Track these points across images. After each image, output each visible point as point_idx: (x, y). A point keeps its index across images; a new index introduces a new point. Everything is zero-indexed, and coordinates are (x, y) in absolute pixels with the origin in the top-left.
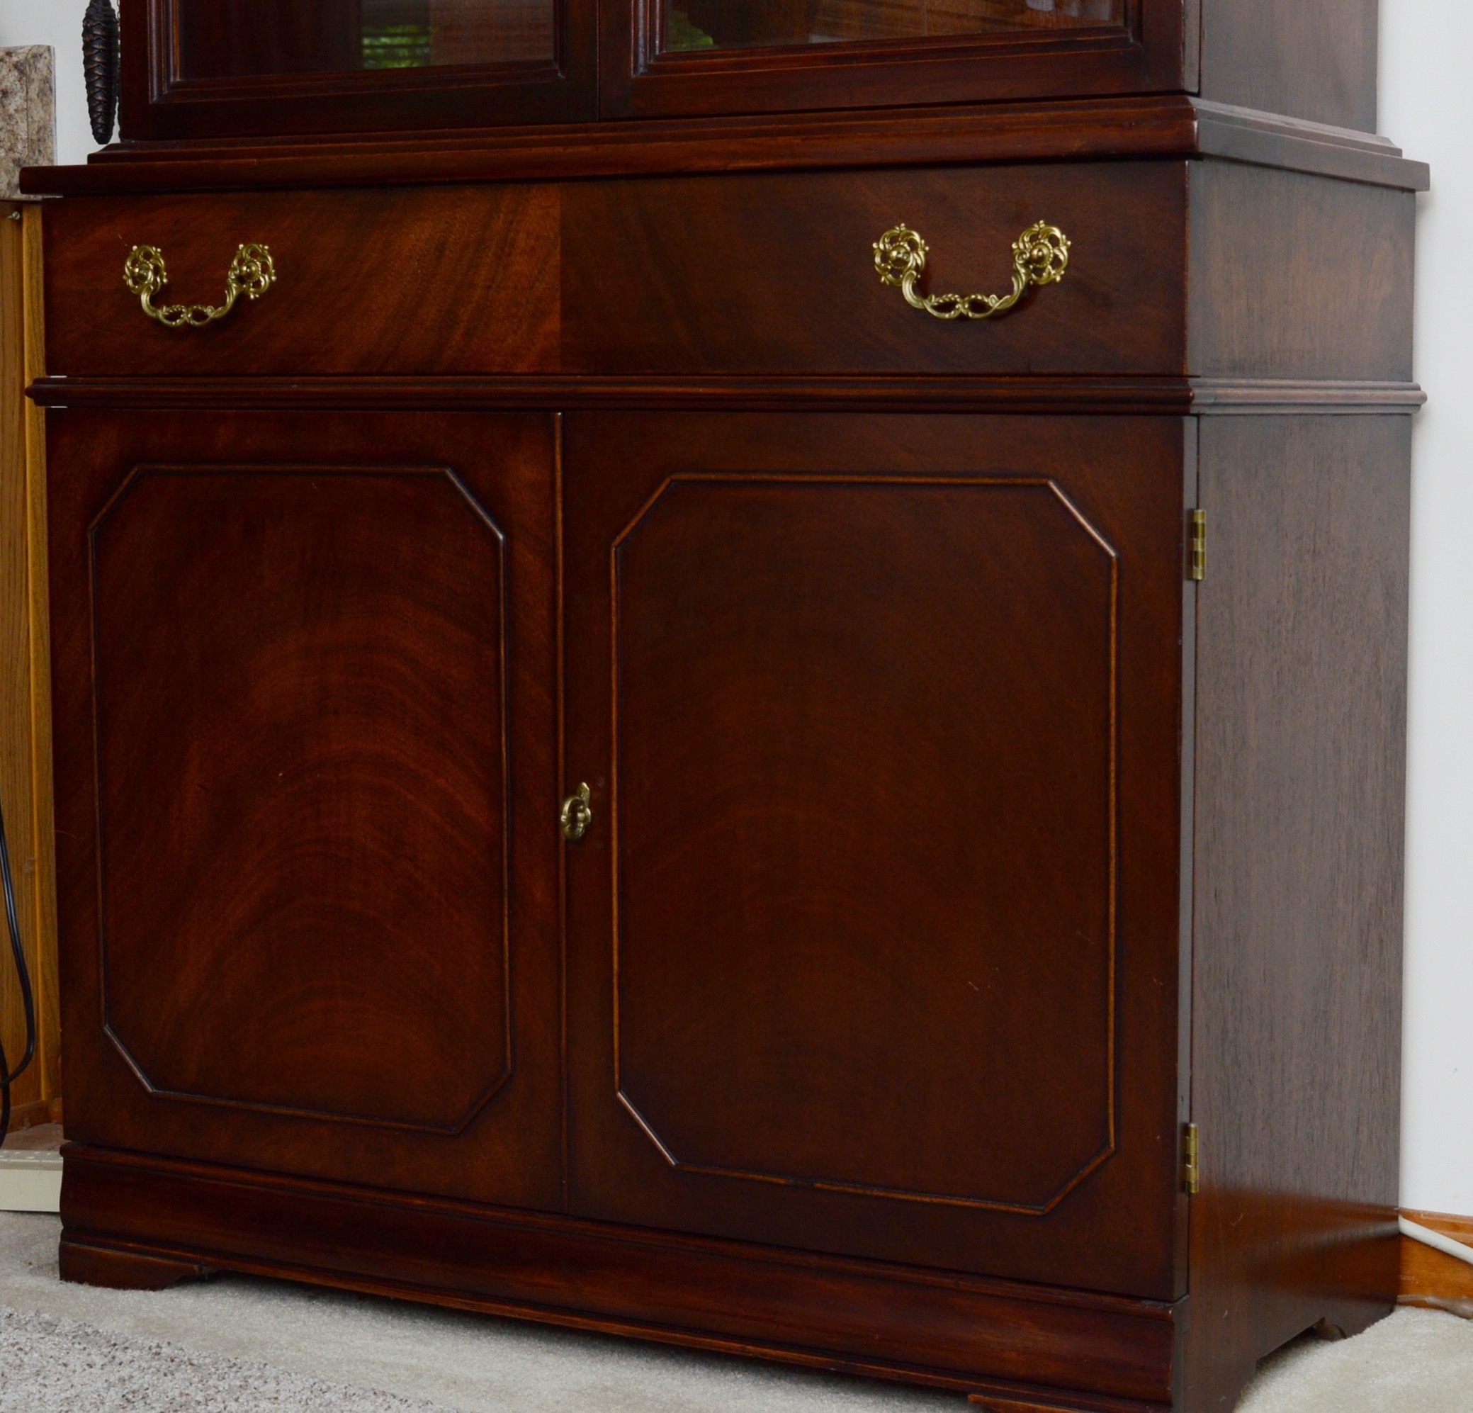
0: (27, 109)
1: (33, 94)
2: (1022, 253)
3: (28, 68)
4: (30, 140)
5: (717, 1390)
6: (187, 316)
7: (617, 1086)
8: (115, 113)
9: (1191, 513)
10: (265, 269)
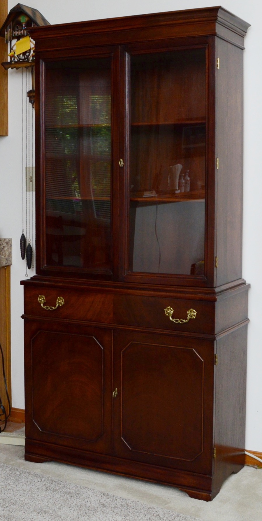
1: (9, 247)
2: (189, 314)
3: (8, 243)
4: (8, 255)
5: (137, 485)
6: (49, 308)
7: (121, 436)
9: (215, 355)
10: (63, 301)
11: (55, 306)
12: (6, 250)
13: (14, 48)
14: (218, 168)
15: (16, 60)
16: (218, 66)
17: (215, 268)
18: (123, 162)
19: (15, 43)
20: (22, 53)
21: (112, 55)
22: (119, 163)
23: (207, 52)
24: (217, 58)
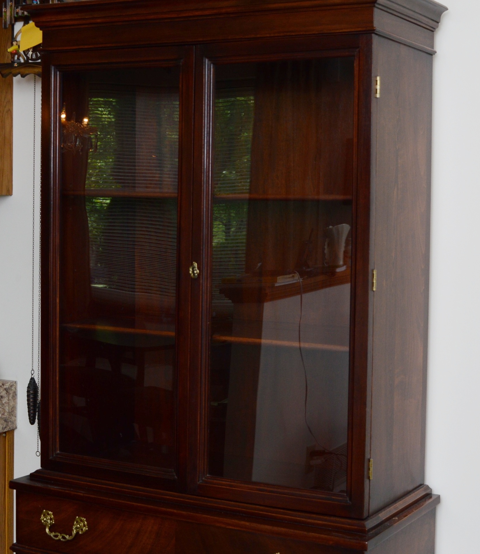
0: (8, 403)
1: (10, 398)
3: (9, 390)
4: (9, 412)
6: (60, 537)
8: (36, 415)
10: (84, 526)
11: (70, 534)
12: (5, 403)
13: (18, 39)
14: (374, 289)
15: (22, 61)
16: (376, 93)
17: (366, 482)
18: (199, 268)
19: (19, 29)
20: (31, 48)
21: (181, 64)
22: (189, 271)
23: (356, 64)
24: (376, 77)
